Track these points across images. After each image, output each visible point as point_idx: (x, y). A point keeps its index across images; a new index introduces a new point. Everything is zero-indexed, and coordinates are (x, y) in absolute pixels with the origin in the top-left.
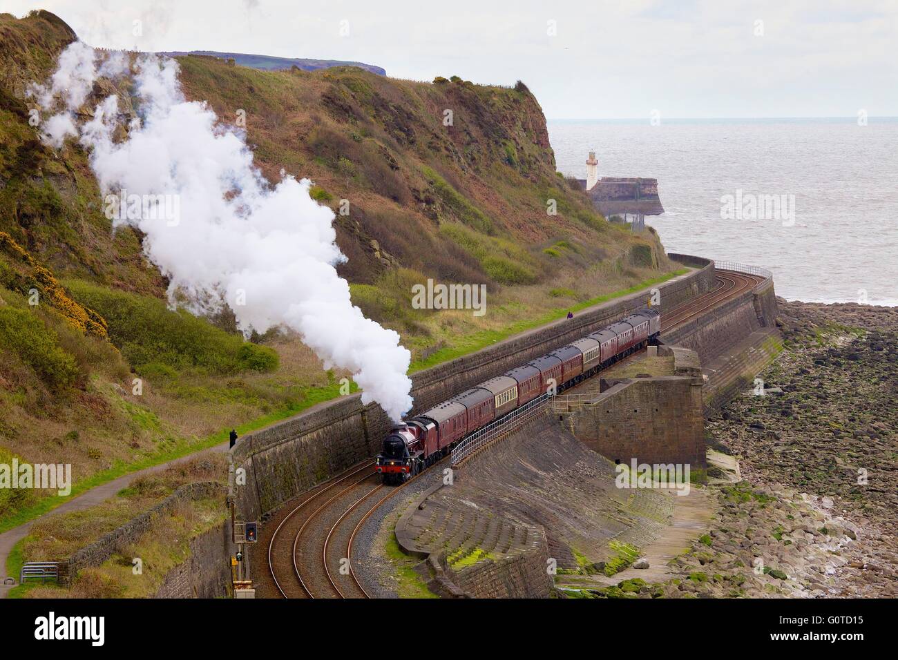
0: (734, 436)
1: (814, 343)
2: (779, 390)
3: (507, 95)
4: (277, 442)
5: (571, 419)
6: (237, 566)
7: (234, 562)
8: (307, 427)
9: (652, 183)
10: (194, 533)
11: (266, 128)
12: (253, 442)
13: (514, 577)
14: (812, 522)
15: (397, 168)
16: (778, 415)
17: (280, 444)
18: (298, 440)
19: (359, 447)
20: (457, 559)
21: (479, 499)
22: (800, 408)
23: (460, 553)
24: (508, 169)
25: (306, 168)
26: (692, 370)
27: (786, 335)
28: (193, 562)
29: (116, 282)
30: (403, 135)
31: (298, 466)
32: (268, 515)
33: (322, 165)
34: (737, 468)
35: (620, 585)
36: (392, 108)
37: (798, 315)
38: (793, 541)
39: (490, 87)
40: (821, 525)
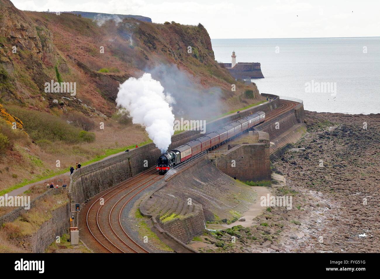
0: (285, 167)
1: (319, 129)
2: (304, 149)
3: (195, 29)
4: (92, 171)
5: (216, 161)
6: (72, 221)
7: (71, 220)
8: (105, 165)
9: (258, 65)
10: (54, 208)
11: (94, 43)
12: (82, 171)
13: (188, 225)
14: (313, 202)
15: (148, 59)
16: (303, 159)
17: (93, 172)
18: (101, 170)
19: (127, 173)
20: (164, 218)
21: (176, 194)
22: (312, 156)
23: (166, 215)
24: (194, 59)
25: (110, 59)
26: (265, 141)
27: (308, 126)
28: (53, 220)
29: (30, 106)
30: (151, 45)
31: (101, 181)
32: (88, 201)
33: (117, 58)
34: (285, 180)
35: (233, 228)
36: (147, 34)
37: (313, 118)
38: (305, 210)
39: (188, 25)
40: (317, 203)
